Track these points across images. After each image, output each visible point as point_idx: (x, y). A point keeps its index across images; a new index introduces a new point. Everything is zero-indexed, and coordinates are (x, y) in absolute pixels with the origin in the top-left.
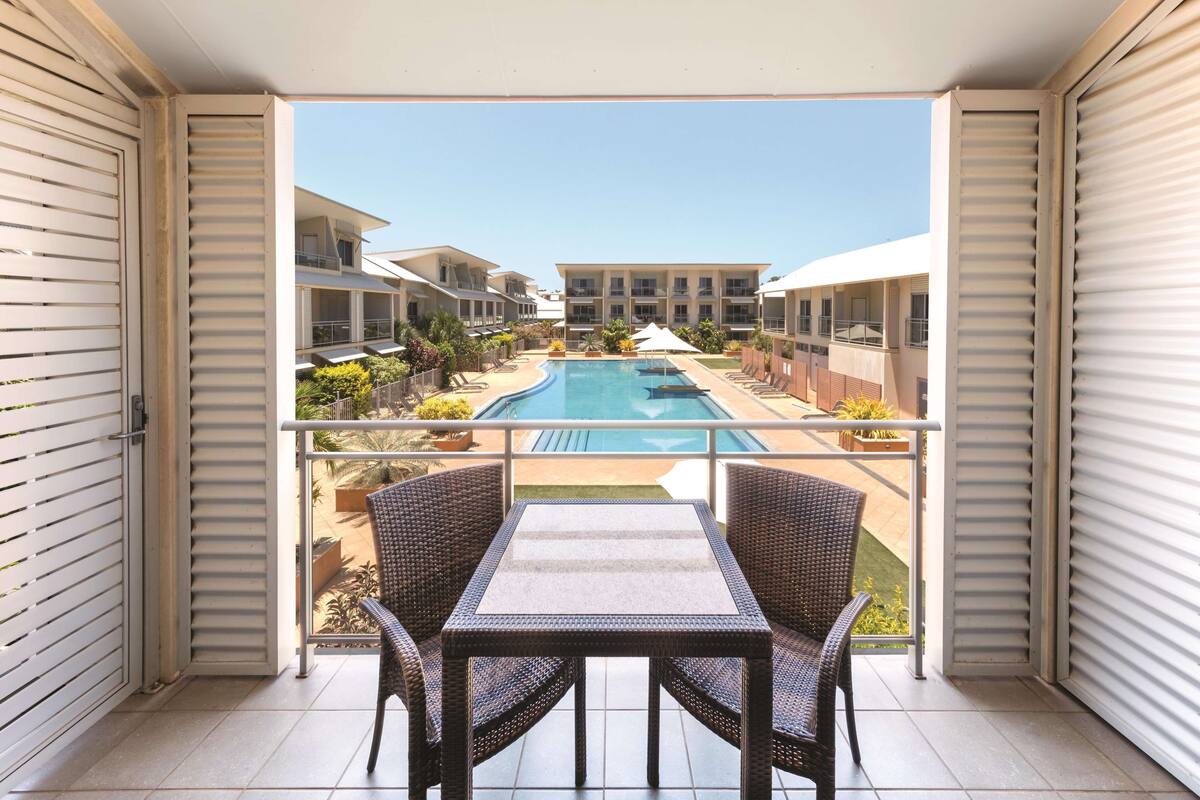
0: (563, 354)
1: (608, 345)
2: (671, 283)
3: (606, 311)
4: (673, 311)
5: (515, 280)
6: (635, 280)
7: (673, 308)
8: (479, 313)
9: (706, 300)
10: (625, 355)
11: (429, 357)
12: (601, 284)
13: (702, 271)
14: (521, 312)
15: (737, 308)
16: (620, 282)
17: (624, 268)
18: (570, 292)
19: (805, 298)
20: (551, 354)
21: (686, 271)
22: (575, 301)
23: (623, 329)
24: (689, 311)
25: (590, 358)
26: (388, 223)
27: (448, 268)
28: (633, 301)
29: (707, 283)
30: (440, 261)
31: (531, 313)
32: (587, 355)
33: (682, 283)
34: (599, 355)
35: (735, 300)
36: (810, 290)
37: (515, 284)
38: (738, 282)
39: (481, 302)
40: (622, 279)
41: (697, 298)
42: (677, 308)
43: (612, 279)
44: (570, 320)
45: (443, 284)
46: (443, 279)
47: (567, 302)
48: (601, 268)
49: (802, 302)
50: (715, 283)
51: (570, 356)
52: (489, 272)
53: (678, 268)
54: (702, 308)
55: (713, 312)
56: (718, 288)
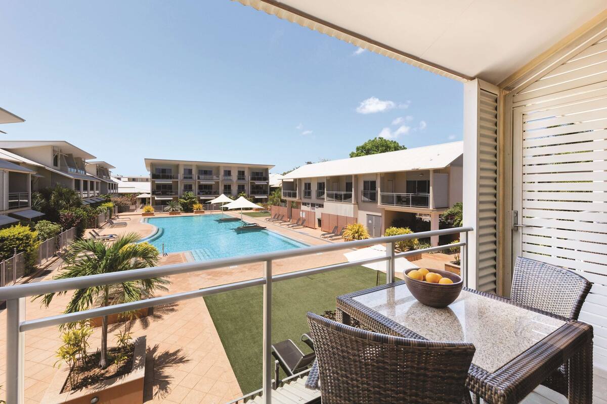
0: (152, 214)
1: (183, 207)
2: (222, 173)
3: (181, 188)
4: (223, 188)
5: (103, 167)
6: (199, 170)
7: (223, 186)
8: (85, 189)
9: (241, 182)
10: (196, 212)
11: (66, 220)
12: (177, 172)
13: (239, 167)
14: (109, 189)
15: (258, 186)
16: (190, 171)
17: (193, 164)
18: (154, 176)
19: (308, 182)
20: (143, 215)
21: (231, 167)
22: (158, 182)
23: (193, 198)
24: (232, 188)
25: (172, 216)
26: (23, 120)
27: (59, 157)
28: (199, 182)
29: (241, 174)
30: (54, 151)
31: (112, 189)
32: (171, 214)
33: (228, 173)
34: (179, 213)
35: (257, 183)
36: (311, 178)
37: (103, 170)
38: (257, 174)
39: (87, 181)
40: (191, 170)
41: (236, 181)
42: (225, 186)
43: (184, 169)
44: (154, 193)
45: (55, 167)
46: (55, 164)
47: (153, 183)
48: (177, 163)
49: (305, 184)
50: (246, 174)
51: (157, 215)
52: (86, 161)
53: (225, 165)
54: (239, 186)
55: (245, 189)
56: (248, 176)
